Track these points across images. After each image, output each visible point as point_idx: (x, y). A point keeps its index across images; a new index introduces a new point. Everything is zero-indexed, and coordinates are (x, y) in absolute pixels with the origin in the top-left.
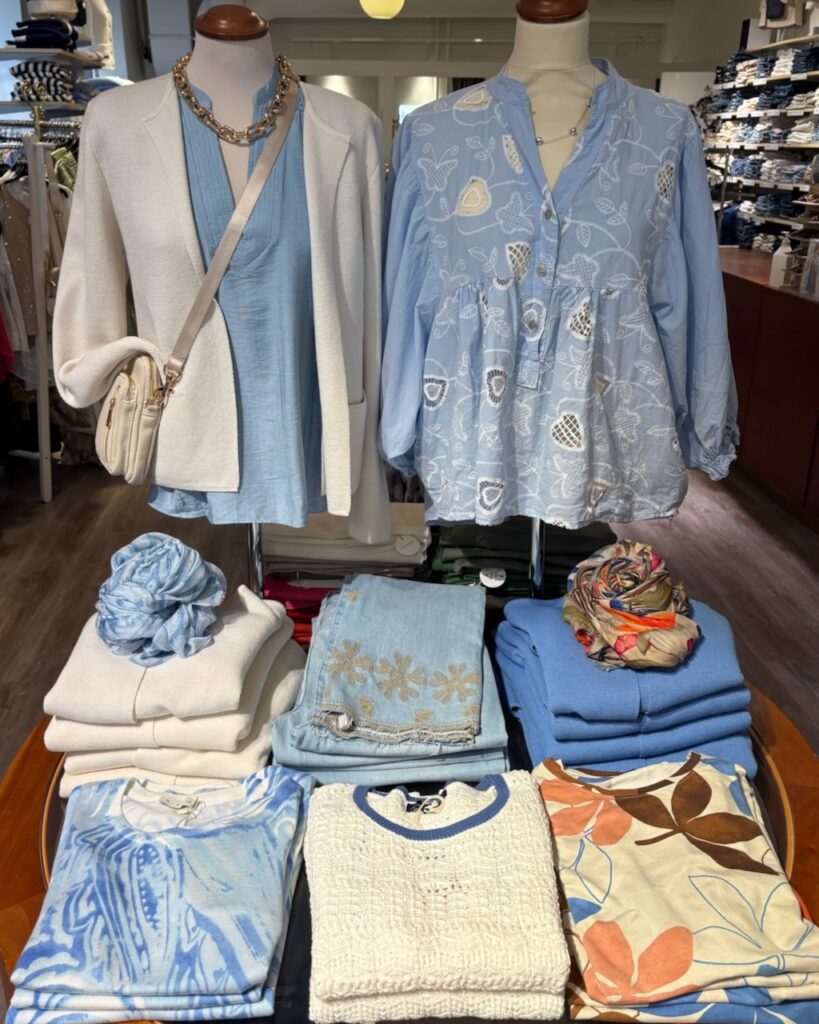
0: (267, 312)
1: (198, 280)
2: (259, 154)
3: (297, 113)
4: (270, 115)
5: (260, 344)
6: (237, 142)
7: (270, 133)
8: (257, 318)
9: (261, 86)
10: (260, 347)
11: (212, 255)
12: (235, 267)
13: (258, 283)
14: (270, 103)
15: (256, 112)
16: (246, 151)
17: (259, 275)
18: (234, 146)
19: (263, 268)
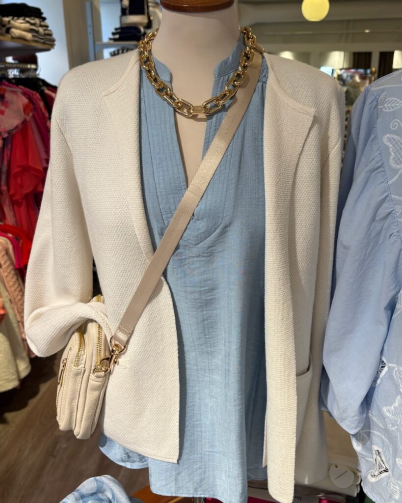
0: (216, 291)
1: (145, 259)
2: (216, 130)
3: (260, 84)
4: (231, 87)
5: (206, 322)
6: (194, 117)
7: (229, 107)
8: (204, 297)
9: (224, 58)
10: (207, 326)
11: (161, 234)
12: (185, 246)
13: (208, 262)
14: (231, 75)
15: (216, 84)
16: (203, 125)
17: (210, 254)
18: (192, 120)
19: (213, 248)
